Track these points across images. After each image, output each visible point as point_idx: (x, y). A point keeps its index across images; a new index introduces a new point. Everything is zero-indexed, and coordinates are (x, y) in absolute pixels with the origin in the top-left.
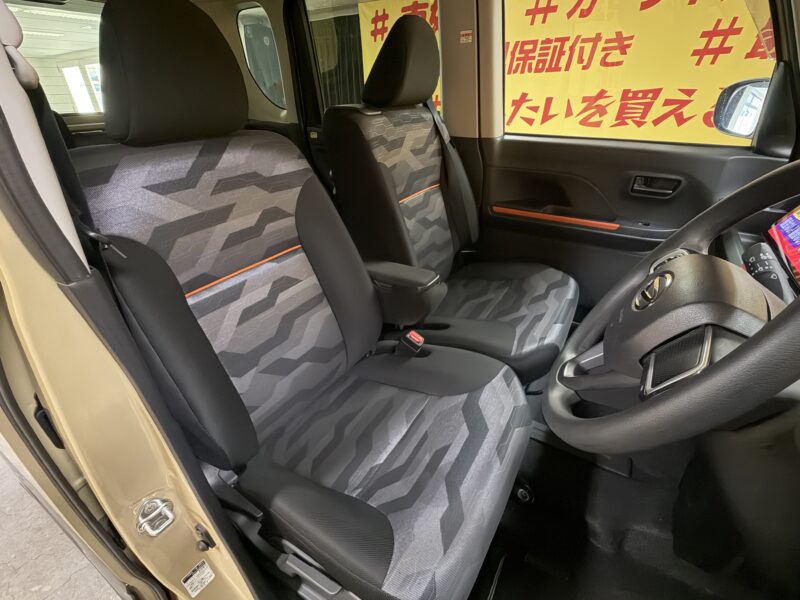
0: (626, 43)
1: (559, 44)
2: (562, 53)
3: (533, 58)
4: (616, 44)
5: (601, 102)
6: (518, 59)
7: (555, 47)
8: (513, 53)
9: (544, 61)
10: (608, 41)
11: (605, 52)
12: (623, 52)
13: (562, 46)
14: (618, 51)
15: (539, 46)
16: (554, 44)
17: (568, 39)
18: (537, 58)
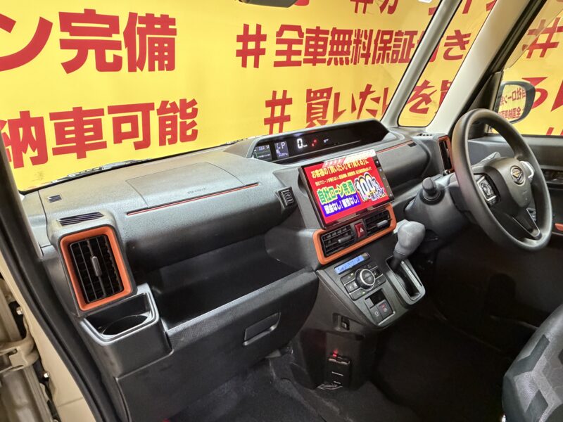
0: (465, 39)
1: (408, 37)
2: (411, 45)
3: (389, 48)
4: (456, 41)
5: (426, 91)
6: (380, 49)
7: (406, 40)
8: (376, 42)
9: (397, 52)
10: (449, 38)
11: (448, 47)
12: (463, 48)
13: (411, 39)
14: (458, 47)
15: (394, 37)
16: (404, 37)
17: (415, 33)
18: (392, 49)
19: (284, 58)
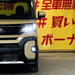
19: (45, 8)
